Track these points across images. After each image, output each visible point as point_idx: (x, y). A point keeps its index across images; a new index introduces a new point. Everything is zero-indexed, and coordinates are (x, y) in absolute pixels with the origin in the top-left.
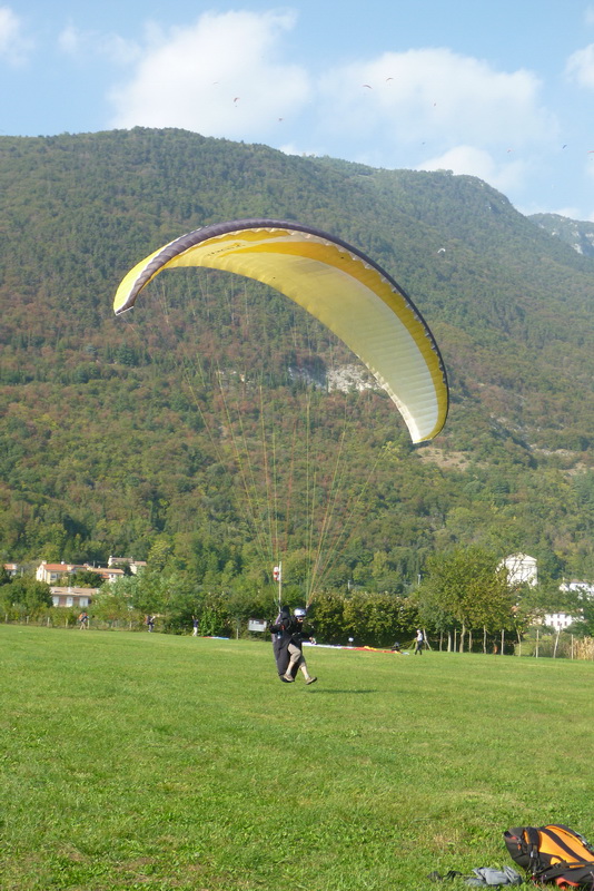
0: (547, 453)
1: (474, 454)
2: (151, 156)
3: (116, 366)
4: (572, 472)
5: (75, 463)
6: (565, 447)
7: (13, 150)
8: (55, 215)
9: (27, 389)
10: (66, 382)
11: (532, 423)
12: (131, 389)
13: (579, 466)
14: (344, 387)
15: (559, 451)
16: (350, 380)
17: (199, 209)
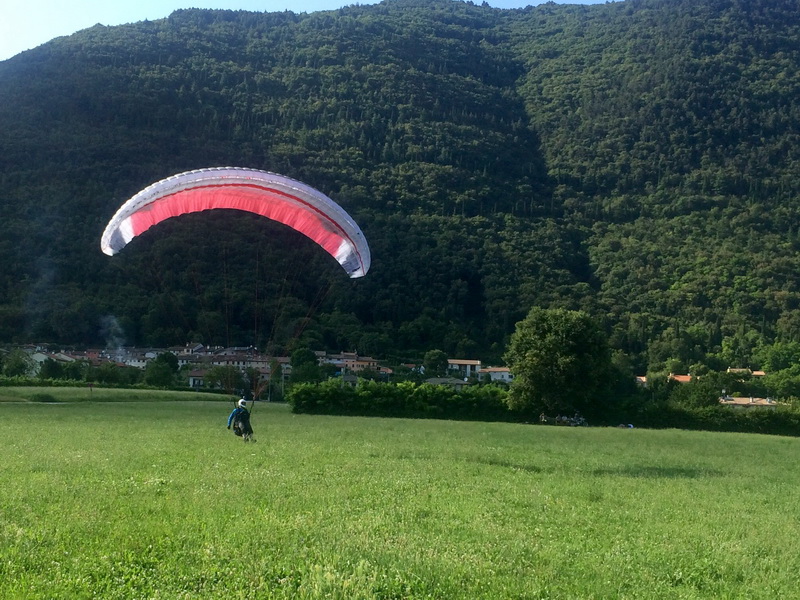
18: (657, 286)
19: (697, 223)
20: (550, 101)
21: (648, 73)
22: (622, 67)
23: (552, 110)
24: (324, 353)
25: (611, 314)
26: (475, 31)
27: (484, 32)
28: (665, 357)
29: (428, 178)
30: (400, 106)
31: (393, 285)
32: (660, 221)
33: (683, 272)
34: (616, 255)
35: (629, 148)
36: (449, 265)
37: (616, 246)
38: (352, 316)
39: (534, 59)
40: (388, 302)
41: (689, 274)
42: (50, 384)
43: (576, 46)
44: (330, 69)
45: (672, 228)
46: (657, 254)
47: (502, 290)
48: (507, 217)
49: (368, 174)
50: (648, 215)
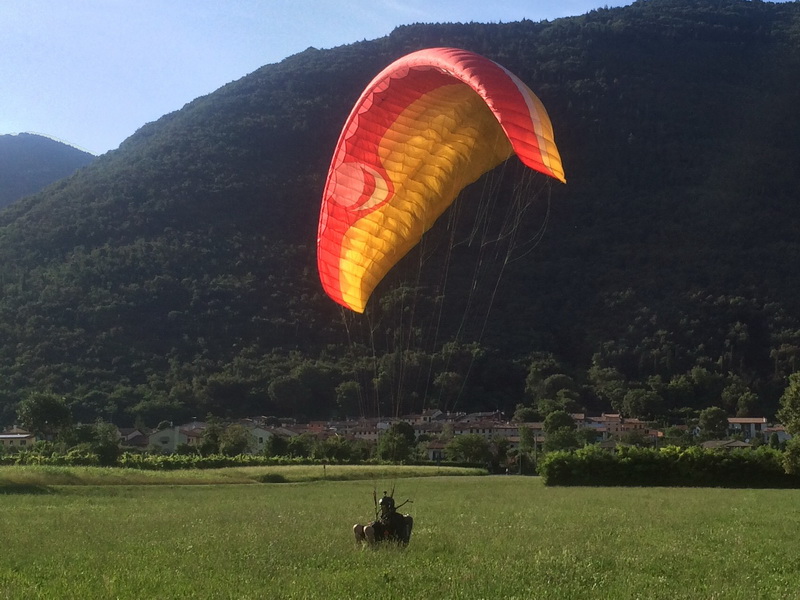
42: (276, 463)
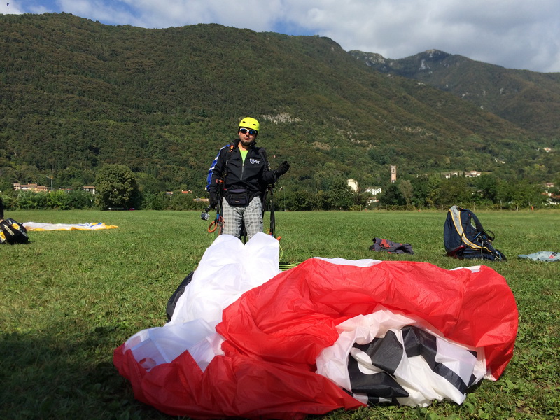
0: (359, 142)
1: (333, 144)
2: (206, 35)
3: (200, 118)
4: (368, 149)
5: (189, 154)
6: (365, 139)
7: (152, 34)
8: (171, 60)
9: (168, 127)
10: (182, 124)
11: (352, 131)
12: (207, 126)
13: (370, 146)
14: (284, 121)
15: (363, 141)
16: (285, 118)
17: (226, 56)
18: (177, 154)
19: (193, 128)
20: (129, 70)
21: (172, 62)
22: (161, 58)
23: (131, 74)
24: (19, 184)
25: (158, 166)
26: (93, 34)
27: (98, 35)
28: (180, 184)
29: (71, 102)
30: (56, 66)
31: (55, 152)
32: (179, 127)
33: (188, 148)
34: (161, 140)
35: (165, 95)
36: (83, 142)
37: (160, 137)
38: (34, 167)
39: (122, 50)
40: (53, 160)
41: (191, 149)
43: (141, 46)
44: (17, 44)
45: (183, 130)
46: (177, 141)
47: (109, 154)
48: (111, 121)
49: (40, 98)
50: (174, 124)
